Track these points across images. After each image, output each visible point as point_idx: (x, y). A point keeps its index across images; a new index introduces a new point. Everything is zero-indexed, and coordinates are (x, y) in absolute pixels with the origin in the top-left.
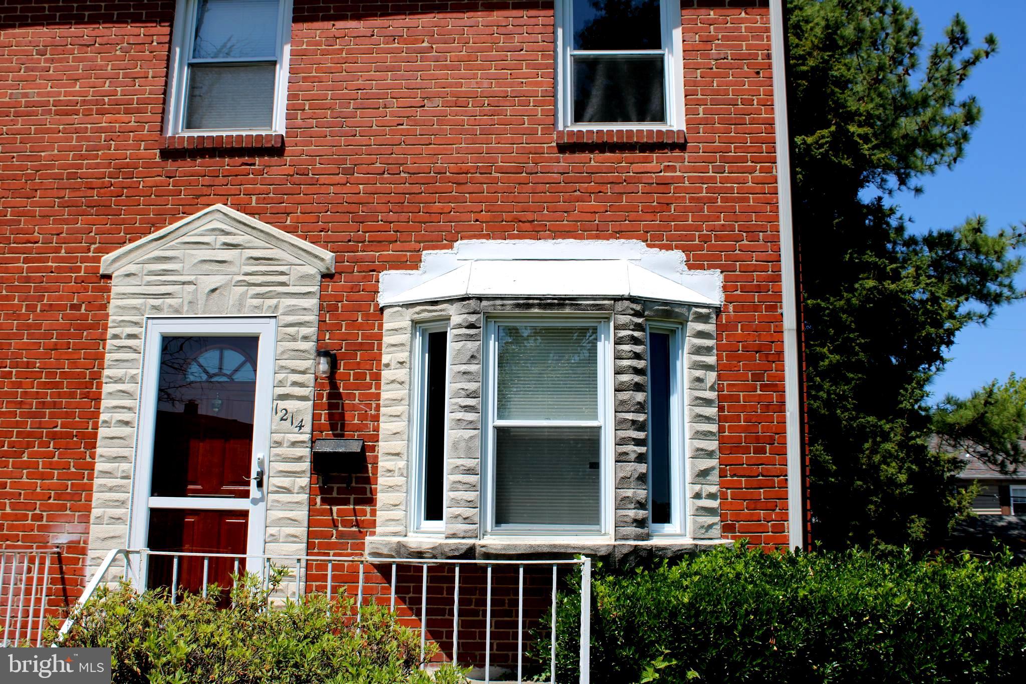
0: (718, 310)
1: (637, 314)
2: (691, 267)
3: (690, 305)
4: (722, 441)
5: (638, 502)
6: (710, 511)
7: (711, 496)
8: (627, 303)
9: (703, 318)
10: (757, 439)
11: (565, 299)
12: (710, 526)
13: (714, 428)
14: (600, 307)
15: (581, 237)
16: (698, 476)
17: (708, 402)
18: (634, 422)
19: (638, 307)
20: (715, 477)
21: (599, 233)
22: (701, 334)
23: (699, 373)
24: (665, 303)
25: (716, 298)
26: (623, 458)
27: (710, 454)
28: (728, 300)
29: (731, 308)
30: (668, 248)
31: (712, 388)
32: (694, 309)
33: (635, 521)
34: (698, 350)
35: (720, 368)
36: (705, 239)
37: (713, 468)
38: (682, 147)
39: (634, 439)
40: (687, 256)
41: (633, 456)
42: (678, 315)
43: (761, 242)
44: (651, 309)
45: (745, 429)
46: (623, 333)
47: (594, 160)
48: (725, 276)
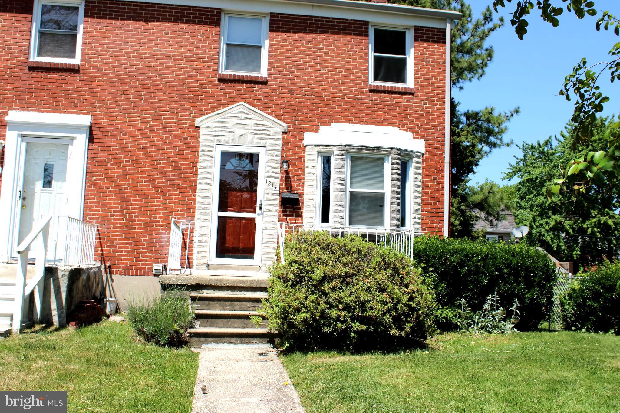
0: (423, 154)
1: (399, 154)
2: (414, 138)
3: (414, 152)
4: (423, 200)
5: (397, 219)
6: (418, 223)
7: (419, 218)
8: (396, 150)
9: (418, 157)
10: (434, 200)
11: (374, 148)
12: (418, 229)
13: (420, 195)
14: (387, 151)
15: (376, 125)
16: (415, 211)
17: (419, 186)
18: (397, 192)
19: (399, 152)
20: (420, 212)
21: (383, 123)
22: (417, 162)
23: (417, 176)
24: (407, 151)
25: (423, 150)
26: (393, 204)
27: (419, 204)
28: (427, 151)
29: (427, 154)
30: (407, 131)
31: (420, 181)
32: (416, 153)
33: (396, 225)
34: (417, 168)
35: (423, 175)
36: (419, 128)
37: (419, 209)
38: (413, 94)
39: (397, 198)
40: (413, 134)
41: (396, 203)
42: (411, 155)
43: (438, 131)
44: (403, 153)
45: (430, 196)
46: (394, 161)
47: (382, 96)
48: (426, 142)
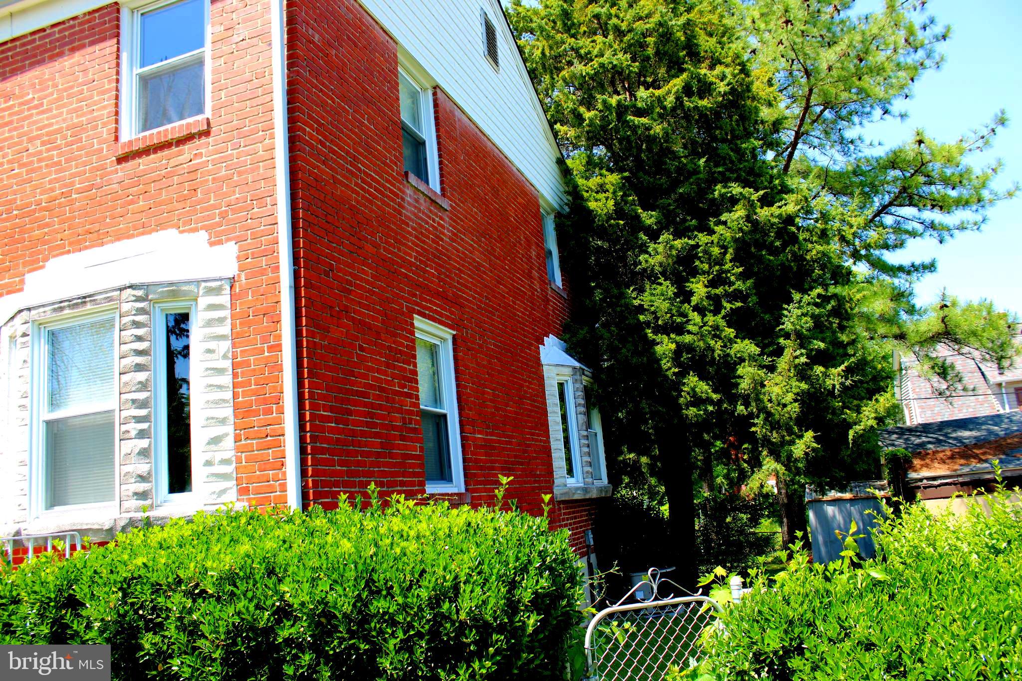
0: (232, 281)
1: (138, 299)
2: (212, 244)
3: (198, 282)
4: (236, 407)
5: (140, 476)
6: (224, 477)
7: (225, 462)
8: (129, 291)
9: (210, 291)
10: (265, 402)
12: (223, 491)
13: (229, 395)
14: (110, 299)
16: (209, 443)
17: (220, 371)
18: (134, 401)
19: (140, 293)
20: (229, 442)
22: (212, 307)
23: (212, 345)
24: (171, 284)
25: (231, 269)
26: (127, 436)
27: (223, 421)
28: (241, 270)
29: (243, 277)
30: (195, 230)
31: (225, 357)
32: (203, 285)
33: (136, 494)
34: (209, 323)
35: (236, 338)
36: (223, 216)
37: (227, 435)
38: (207, 133)
39: (134, 417)
40: (210, 234)
41: (133, 433)
42: (185, 293)
43: (269, 206)
44: (155, 293)
45: (255, 393)
46: (125, 320)
47: (142, 163)
48: (240, 247)
